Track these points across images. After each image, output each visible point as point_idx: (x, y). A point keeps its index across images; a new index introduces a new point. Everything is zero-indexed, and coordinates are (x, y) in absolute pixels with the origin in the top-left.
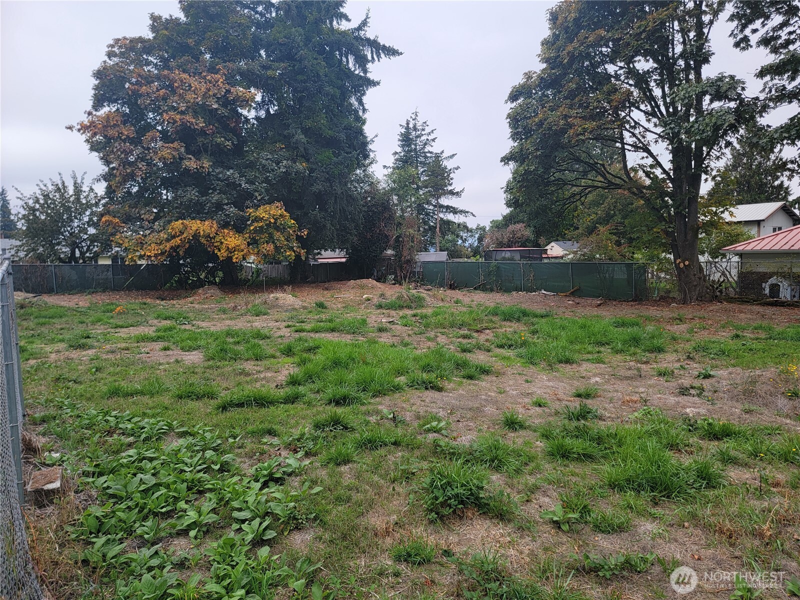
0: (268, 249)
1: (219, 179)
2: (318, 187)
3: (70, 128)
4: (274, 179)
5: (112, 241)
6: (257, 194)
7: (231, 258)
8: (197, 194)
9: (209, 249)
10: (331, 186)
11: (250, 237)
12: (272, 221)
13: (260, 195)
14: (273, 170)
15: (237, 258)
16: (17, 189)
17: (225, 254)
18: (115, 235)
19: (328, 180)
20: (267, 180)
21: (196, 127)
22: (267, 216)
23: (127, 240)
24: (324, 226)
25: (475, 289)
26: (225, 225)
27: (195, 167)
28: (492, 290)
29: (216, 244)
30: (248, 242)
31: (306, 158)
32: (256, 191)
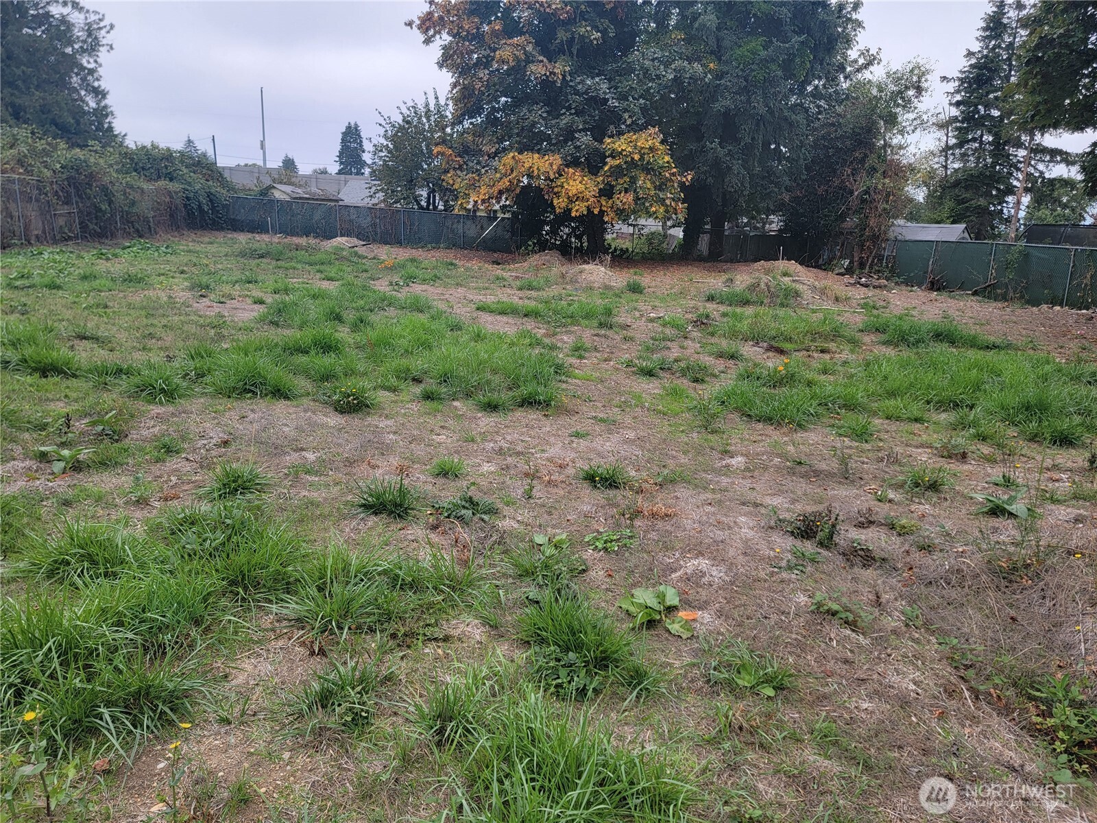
0: (625, 200)
1: (577, 93)
2: (724, 103)
3: (410, 24)
4: (658, 92)
5: (443, 180)
6: (626, 115)
7: (570, 210)
8: (545, 115)
9: (546, 197)
10: (749, 102)
11: (603, 181)
12: (637, 157)
13: (630, 117)
14: (658, 77)
15: (577, 211)
16: (380, 113)
17: (563, 205)
18: (448, 172)
19: (745, 90)
20: (646, 95)
21: (548, 10)
22: (629, 149)
23: (459, 180)
24: (729, 168)
25: (975, 293)
26: (573, 163)
27: (543, 73)
28: (1004, 298)
29: (556, 190)
30: (600, 189)
31: (717, 54)
32: (626, 110)
